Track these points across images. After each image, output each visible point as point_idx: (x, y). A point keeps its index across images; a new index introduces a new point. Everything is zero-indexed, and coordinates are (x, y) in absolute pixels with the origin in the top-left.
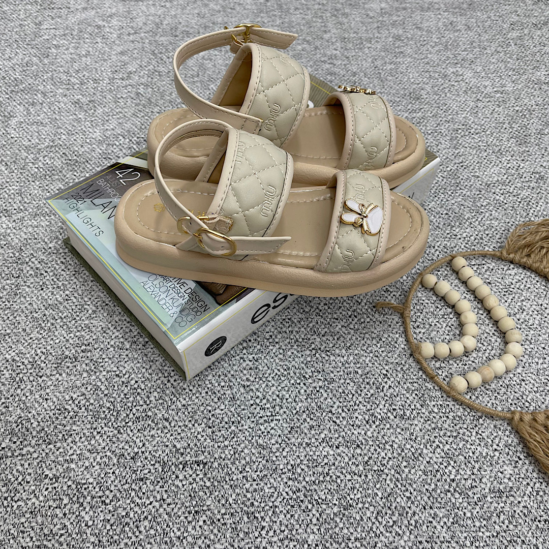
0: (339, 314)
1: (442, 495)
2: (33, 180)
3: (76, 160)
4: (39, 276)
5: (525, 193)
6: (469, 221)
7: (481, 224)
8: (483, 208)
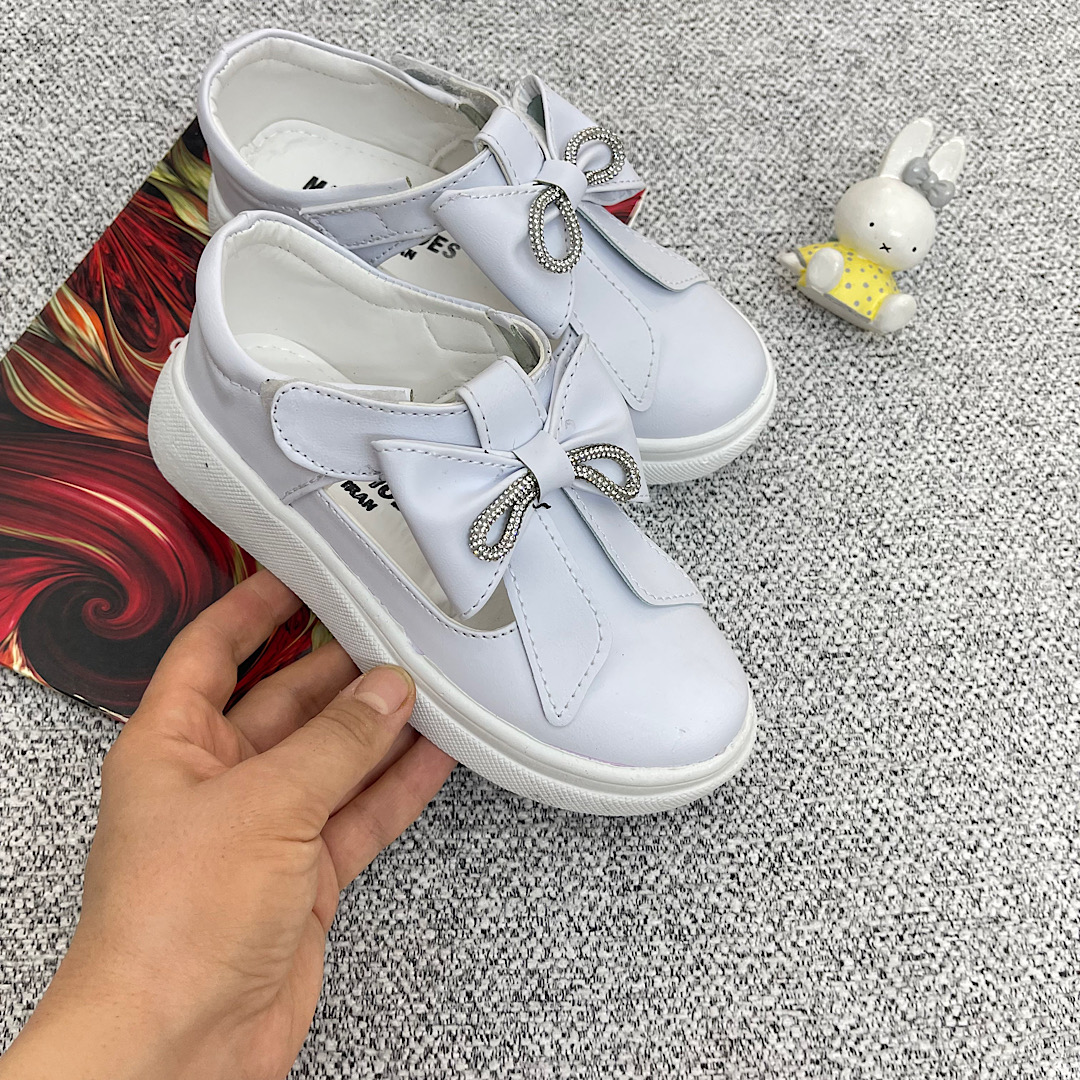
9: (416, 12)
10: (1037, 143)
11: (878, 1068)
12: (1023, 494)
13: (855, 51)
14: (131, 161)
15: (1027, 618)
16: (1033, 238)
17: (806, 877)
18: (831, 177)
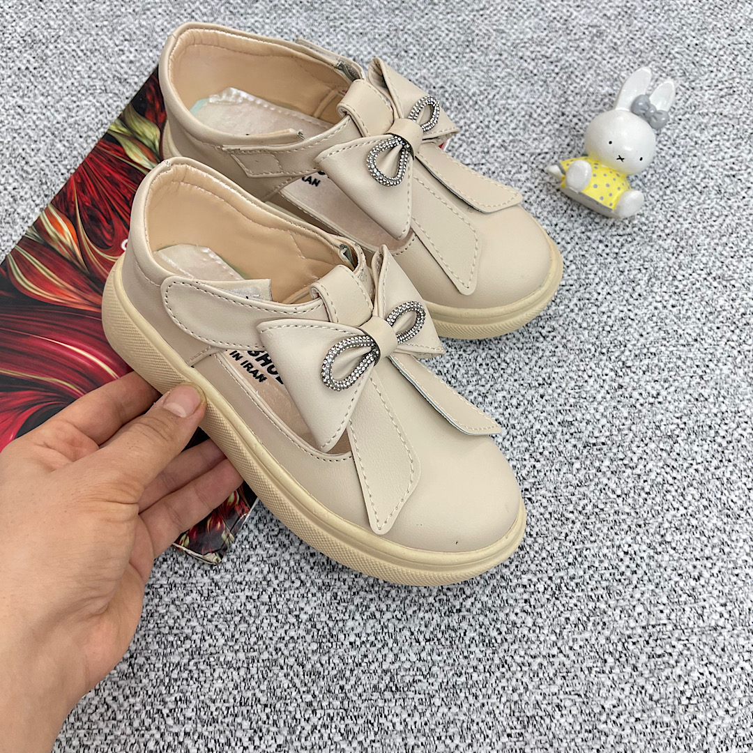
9: (290, 11)
10: (727, 84)
11: (634, 735)
12: (725, 328)
13: (595, 26)
14: (96, 120)
15: (730, 414)
16: (726, 150)
17: (579, 601)
18: (582, 113)
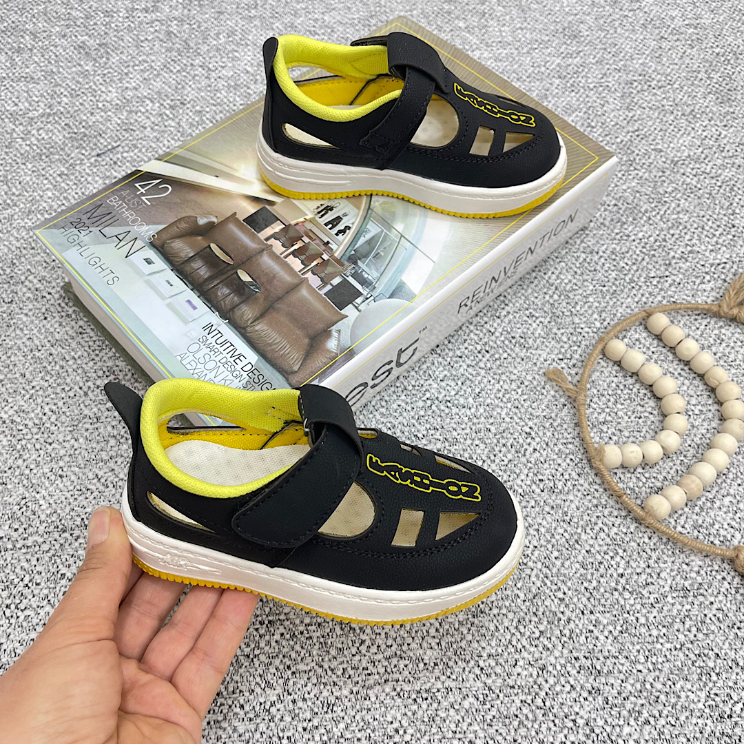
0: (463, 350)
1: (607, 595)
2: (24, 161)
3: (84, 133)
4: (39, 299)
5: (727, 174)
6: (647, 215)
7: (664, 220)
8: (667, 195)
